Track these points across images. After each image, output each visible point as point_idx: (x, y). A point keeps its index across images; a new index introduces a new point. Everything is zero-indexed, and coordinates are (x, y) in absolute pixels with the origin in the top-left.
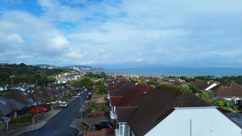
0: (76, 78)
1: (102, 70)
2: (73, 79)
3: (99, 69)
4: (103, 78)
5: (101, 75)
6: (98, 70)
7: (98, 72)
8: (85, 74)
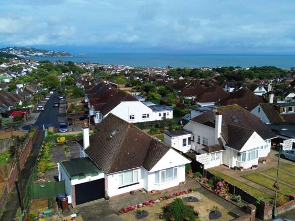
0: (25, 73)
1: (66, 56)
2: (19, 75)
3: (61, 54)
4: (70, 72)
5: (68, 67)
6: (59, 56)
7: (60, 61)
8: (38, 64)
